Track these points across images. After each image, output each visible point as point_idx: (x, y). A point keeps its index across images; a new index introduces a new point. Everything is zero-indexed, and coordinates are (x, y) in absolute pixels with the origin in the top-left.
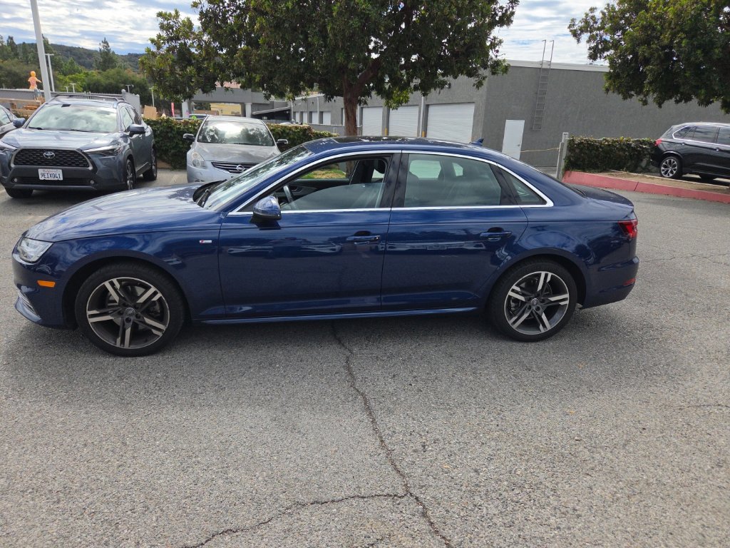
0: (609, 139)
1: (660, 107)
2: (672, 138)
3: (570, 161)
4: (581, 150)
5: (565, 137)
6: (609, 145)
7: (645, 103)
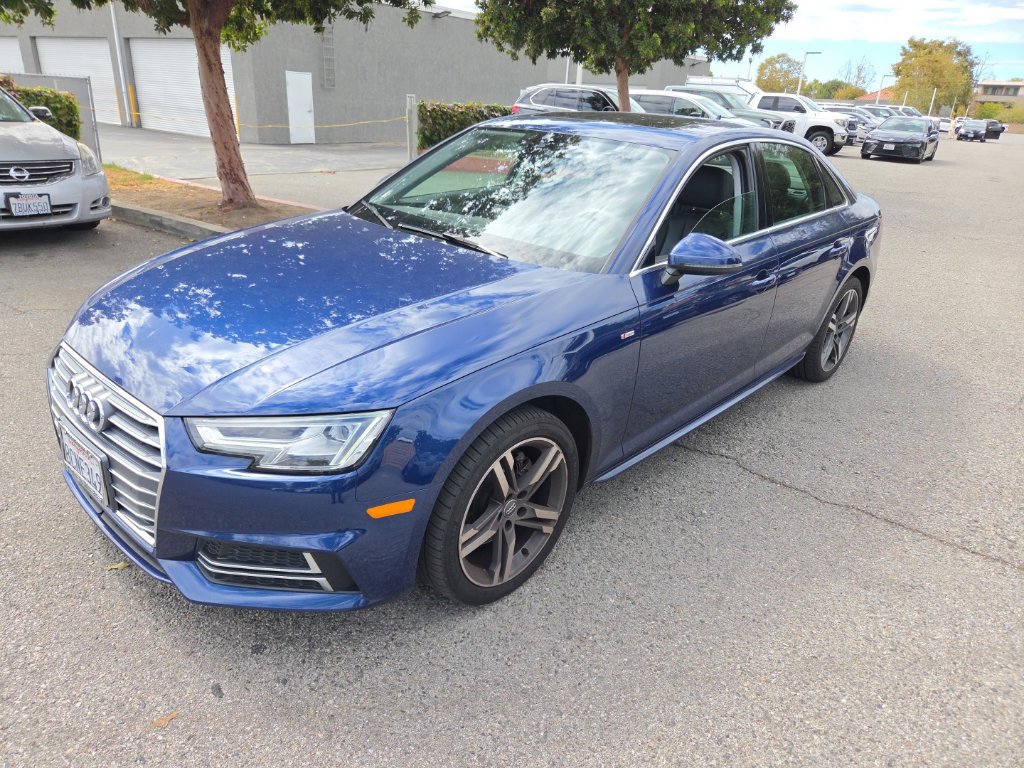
0: (460, 104)
1: (534, 62)
2: (530, 104)
3: (424, 136)
4: (434, 119)
5: (412, 103)
6: (462, 113)
7: (515, 57)
